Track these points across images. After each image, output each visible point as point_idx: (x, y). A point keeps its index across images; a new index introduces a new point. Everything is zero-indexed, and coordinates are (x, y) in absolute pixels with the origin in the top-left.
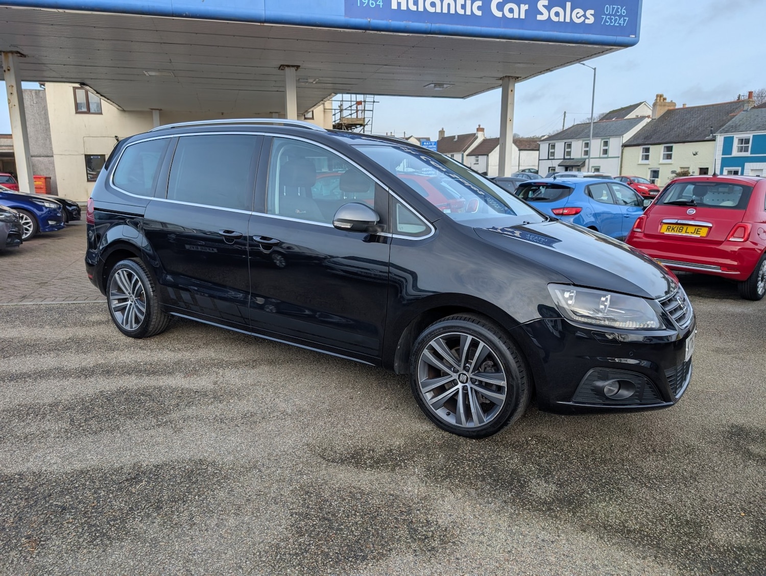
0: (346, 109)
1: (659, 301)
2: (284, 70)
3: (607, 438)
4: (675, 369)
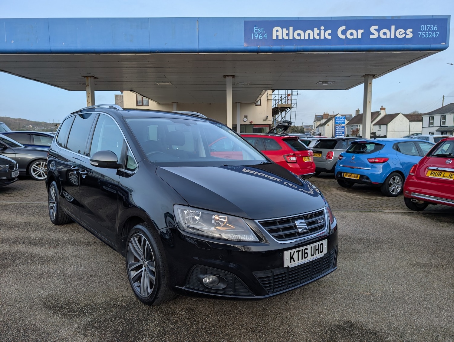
0: (283, 99)
1: (258, 222)
2: (226, 78)
3: (238, 318)
4: (272, 272)
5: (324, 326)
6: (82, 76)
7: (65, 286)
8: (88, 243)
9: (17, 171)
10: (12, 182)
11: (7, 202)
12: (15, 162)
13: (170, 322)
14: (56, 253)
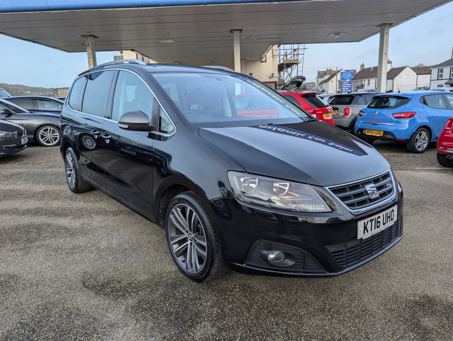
0: (289, 54)
1: (329, 188)
2: (233, 33)
3: (300, 294)
4: (345, 245)
5: (400, 302)
6: (81, 36)
7: (101, 261)
8: (114, 213)
9: (26, 138)
10: (21, 149)
11: (20, 170)
12: (23, 129)
13: (227, 301)
14: (83, 224)
